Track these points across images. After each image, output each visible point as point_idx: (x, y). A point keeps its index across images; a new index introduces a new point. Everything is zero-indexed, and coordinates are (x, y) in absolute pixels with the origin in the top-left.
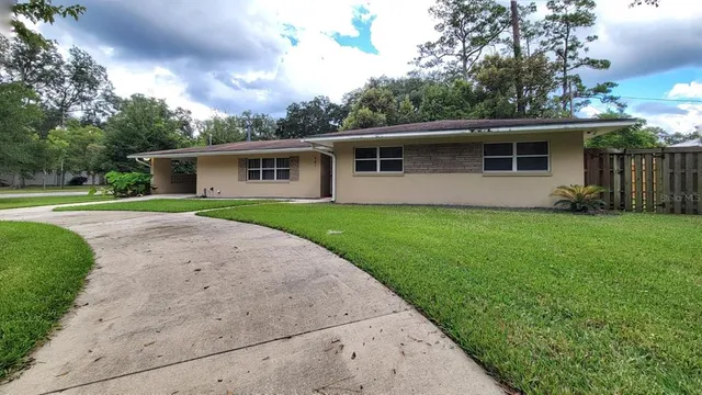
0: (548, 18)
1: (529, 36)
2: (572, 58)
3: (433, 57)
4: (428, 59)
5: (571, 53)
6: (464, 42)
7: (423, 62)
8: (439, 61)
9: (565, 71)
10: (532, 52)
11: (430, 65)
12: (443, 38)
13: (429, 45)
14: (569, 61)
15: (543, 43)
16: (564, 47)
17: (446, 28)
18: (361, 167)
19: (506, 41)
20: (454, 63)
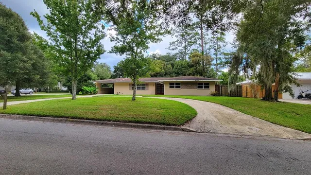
0: (212, 38)
1: (206, 44)
2: (219, 51)
3: (174, 47)
4: (173, 47)
5: (218, 50)
6: (185, 43)
7: (171, 48)
8: (176, 48)
9: (217, 56)
10: (207, 48)
11: (173, 49)
12: (178, 41)
13: (173, 43)
14: (218, 53)
15: (210, 46)
16: (216, 48)
17: (179, 37)
18: (170, 87)
19: (199, 44)
20: (182, 50)
